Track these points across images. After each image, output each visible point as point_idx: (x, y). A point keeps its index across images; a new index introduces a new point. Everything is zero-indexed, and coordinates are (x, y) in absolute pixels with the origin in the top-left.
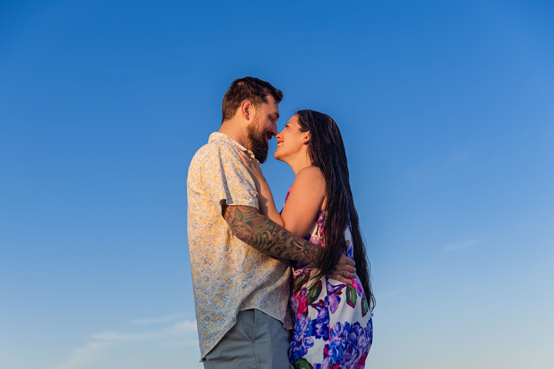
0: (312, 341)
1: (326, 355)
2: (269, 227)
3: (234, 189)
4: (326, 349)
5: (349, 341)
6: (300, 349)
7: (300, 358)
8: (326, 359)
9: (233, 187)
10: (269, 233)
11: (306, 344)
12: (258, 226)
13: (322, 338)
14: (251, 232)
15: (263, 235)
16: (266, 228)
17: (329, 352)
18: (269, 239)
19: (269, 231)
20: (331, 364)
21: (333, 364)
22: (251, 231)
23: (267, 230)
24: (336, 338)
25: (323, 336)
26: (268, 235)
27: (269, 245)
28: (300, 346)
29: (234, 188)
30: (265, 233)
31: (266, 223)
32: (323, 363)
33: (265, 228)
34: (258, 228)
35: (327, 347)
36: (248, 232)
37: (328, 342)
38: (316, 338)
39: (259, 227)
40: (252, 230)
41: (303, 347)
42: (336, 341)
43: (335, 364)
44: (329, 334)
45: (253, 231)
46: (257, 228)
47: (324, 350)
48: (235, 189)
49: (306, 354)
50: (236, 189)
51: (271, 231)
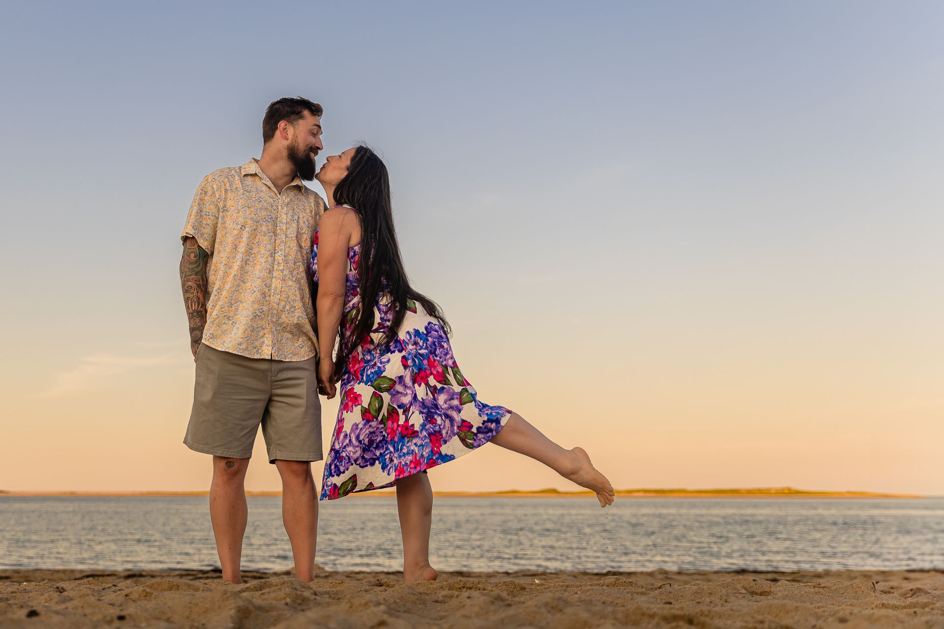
0: (388, 357)
1: (406, 366)
4: (404, 360)
5: (434, 340)
6: (377, 369)
7: (379, 377)
8: (407, 370)
11: (381, 363)
13: (396, 351)
17: (409, 363)
20: (413, 373)
21: (415, 372)
24: (410, 347)
25: (397, 349)
28: (375, 367)
32: (405, 374)
35: (404, 358)
37: (404, 353)
38: (391, 353)
41: (379, 367)
42: (411, 350)
43: (417, 372)
44: (403, 345)
47: (401, 361)
49: (384, 371)
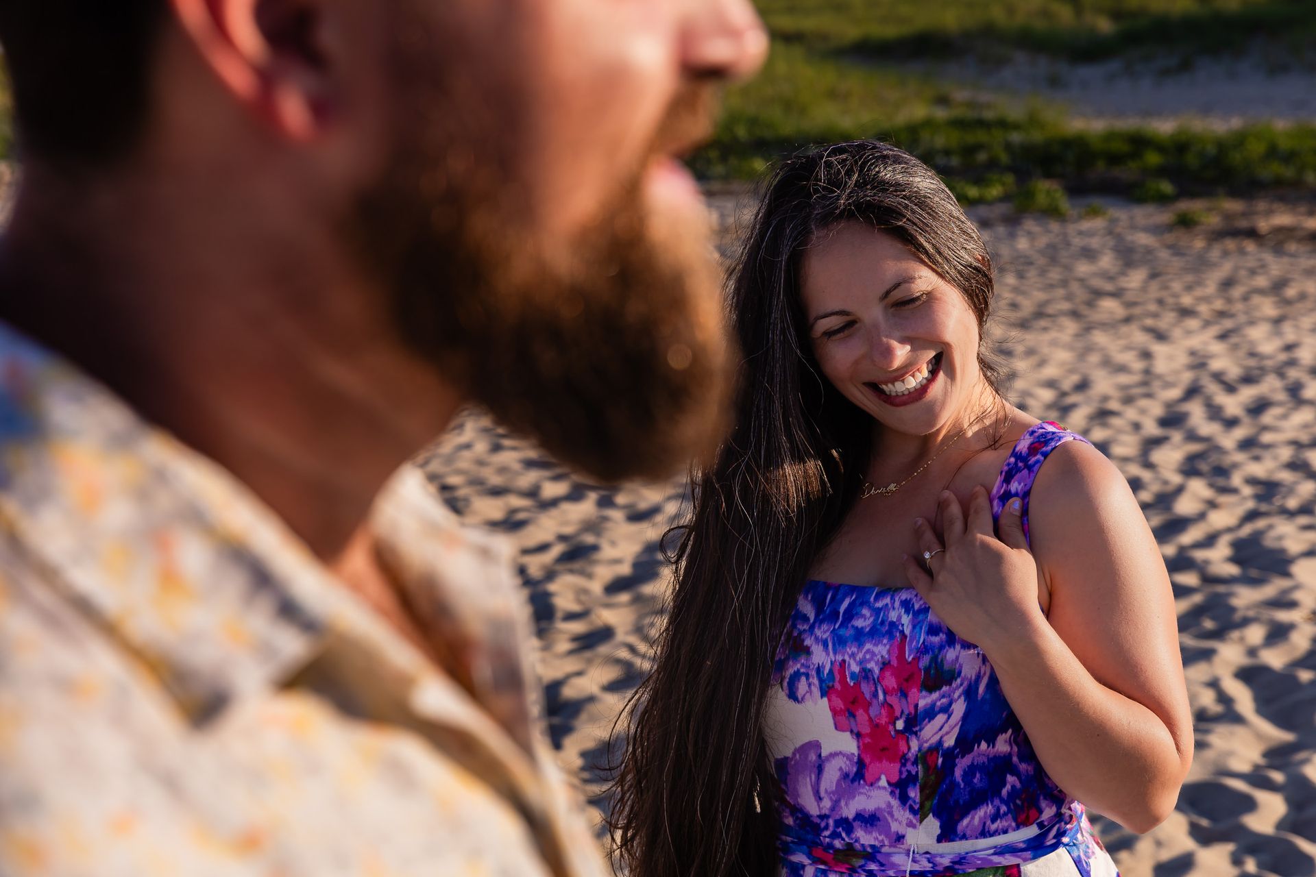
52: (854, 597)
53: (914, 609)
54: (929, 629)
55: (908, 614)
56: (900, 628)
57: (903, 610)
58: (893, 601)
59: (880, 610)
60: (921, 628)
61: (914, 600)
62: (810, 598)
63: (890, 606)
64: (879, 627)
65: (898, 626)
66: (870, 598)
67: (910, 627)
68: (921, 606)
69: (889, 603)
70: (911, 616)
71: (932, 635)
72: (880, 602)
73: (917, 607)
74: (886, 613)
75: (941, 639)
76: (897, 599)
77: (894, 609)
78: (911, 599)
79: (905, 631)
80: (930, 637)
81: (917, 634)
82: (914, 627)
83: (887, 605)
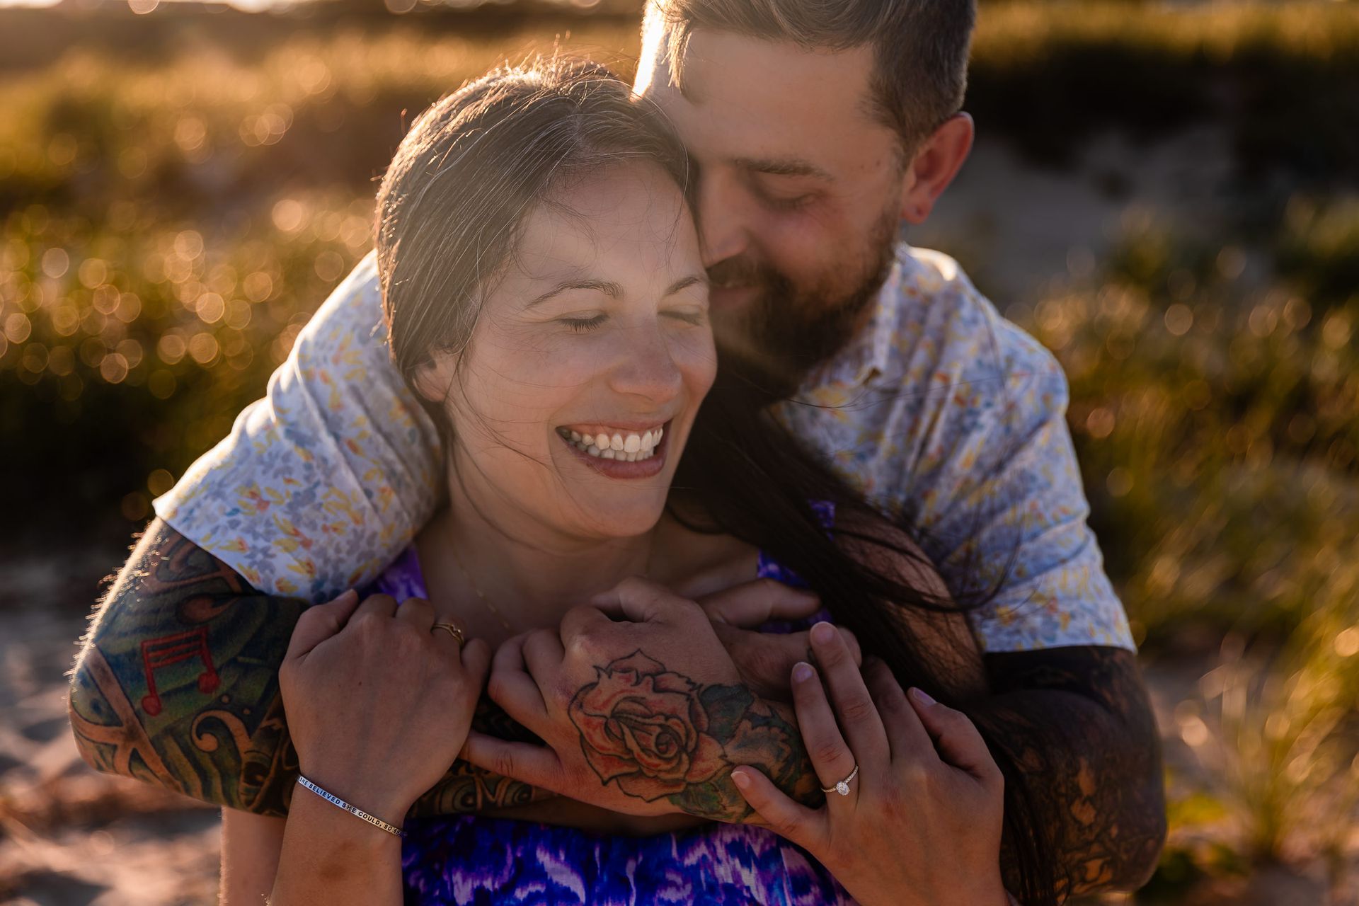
2: (234, 687)
3: (314, 495)
9: (317, 484)
10: (234, 724)
12: (170, 687)
14: (119, 724)
15: (199, 737)
16: (219, 693)
18: (243, 755)
19: (238, 714)
22: (123, 717)
23: (219, 706)
26: (230, 736)
27: (260, 784)
29: (320, 491)
30: (211, 726)
31: (217, 663)
33: (205, 700)
34: (168, 695)
36: (106, 725)
39: (177, 691)
40: (130, 712)
45: (137, 714)
46: (163, 695)
48: (318, 500)
50: (321, 505)
51: (247, 712)
52: (640, 859)
53: (755, 858)
54: (793, 885)
55: (749, 867)
56: (745, 894)
57: (737, 861)
58: (712, 849)
59: (696, 868)
60: (782, 889)
61: (748, 839)
62: (562, 857)
63: (710, 857)
64: (708, 897)
65: (742, 892)
66: (671, 853)
67: (762, 889)
68: (763, 847)
69: (706, 852)
70: (754, 868)
71: (801, 896)
72: (691, 855)
73: (757, 850)
74: (709, 871)
75: (815, 896)
76: (717, 843)
77: (719, 862)
78: (742, 840)
79: (757, 898)
80: (800, 898)
81: (780, 899)
82: (769, 890)
83: (704, 856)
